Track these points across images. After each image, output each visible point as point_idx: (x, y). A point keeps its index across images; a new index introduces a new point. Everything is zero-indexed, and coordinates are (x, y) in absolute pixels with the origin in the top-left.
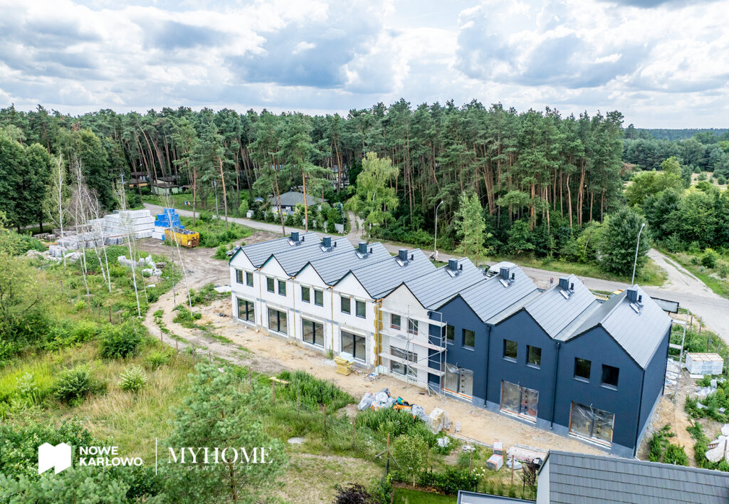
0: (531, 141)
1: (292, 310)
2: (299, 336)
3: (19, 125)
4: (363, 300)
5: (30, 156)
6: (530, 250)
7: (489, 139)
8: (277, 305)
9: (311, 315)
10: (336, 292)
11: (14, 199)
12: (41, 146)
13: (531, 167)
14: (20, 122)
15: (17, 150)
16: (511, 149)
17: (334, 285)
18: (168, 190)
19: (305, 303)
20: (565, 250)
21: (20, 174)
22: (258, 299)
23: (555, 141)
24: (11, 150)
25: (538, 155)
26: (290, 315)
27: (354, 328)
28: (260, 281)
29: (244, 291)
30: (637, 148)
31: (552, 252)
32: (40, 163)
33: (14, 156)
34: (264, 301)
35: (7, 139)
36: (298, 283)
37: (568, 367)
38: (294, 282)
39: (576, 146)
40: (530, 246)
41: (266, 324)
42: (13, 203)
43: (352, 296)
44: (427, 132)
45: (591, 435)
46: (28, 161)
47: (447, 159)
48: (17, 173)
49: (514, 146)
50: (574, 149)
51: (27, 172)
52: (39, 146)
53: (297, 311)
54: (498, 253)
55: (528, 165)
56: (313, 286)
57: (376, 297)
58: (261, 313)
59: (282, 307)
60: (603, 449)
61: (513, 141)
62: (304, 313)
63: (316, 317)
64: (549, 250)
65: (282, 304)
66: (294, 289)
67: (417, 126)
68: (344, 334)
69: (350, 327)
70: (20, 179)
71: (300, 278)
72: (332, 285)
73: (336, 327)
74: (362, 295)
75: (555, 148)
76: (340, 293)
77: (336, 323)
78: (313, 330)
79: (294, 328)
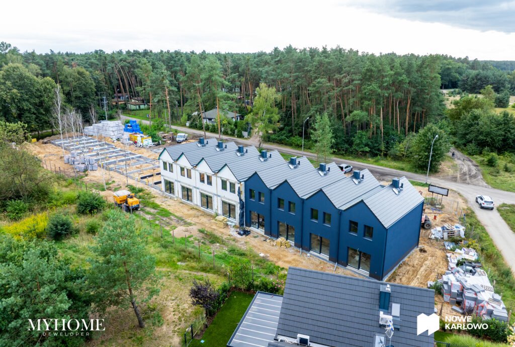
0: (371, 76)
1: (195, 187)
2: (199, 203)
3: (37, 64)
4: (234, 182)
5: (44, 85)
6: (367, 152)
7: (344, 75)
8: (186, 184)
9: (205, 191)
10: (219, 177)
11: (34, 113)
12: (50, 79)
13: (369, 95)
14: (38, 62)
15: (35, 81)
16: (356, 82)
17: (217, 173)
18: (138, 107)
19: (202, 183)
20: (392, 151)
21: (38, 98)
22: (176, 180)
23: (386, 76)
24: (30, 81)
25: (374, 86)
26: (194, 191)
27: (229, 199)
28: (176, 169)
29: (167, 175)
30: (476, 77)
31: (382, 154)
32: (49, 89)
33: (33, 85)
34: (179, 182)
35: (28, 74)
36: (197, 170)
37: (345, 226)
38: (196, 170)
39: (402, 80)
40: (367, 149)
41: (180, 196)
42: (34, 116)
43: (228, 180)
44: (306, 68)
45: (359, 268)
46: (42, 88)
47: (315, 88)
48: (36, 97)
49: (359, 80)
50: (401, 82)
51: (41, 96)
52: (48, 79)
53: (198, 188)
54: (346, 153)
55: (367, 93)
56: (206, 173)
57: (241, 181)
58: (177, 188)
59: (189, 185)
60: (364, 276)
61: (358, 77)
62: (202, 190)
63: (208, 192)
64: (381, 151)
65: (190, 184)
66: (195, 175)
67: (300, 63)
68: (224, 203)
69: (227, 199)
70: (37, 101)
71: (199, 168)
72: (217, 172)
73: (219, 198)
74: (233, 179)
75: (386, 82)
76: (221, 178)
77: (219, 196)
78: (207, 200)
79: (197, 199)
